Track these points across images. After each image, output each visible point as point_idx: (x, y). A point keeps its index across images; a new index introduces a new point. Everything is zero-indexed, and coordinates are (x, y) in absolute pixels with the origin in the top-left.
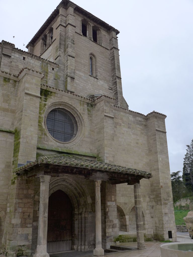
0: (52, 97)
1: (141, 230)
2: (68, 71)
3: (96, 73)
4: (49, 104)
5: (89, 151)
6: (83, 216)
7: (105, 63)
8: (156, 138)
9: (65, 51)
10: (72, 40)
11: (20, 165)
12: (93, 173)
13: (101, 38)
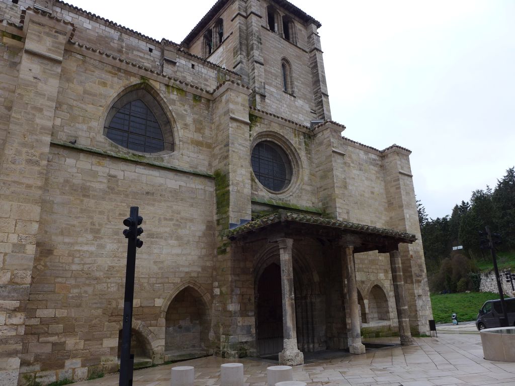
0: (258, 124)
1: (405, 318)
2: (256, 85)
3: (292, 88)
4: (255, 134)
5: (311, 205)
6: (308, 300)
7: (304, 72)
8: (399, 184)
9: (248, 54)
10: (258, 37)
11: (232, 225)
12: (343, 236)
13: (295, 34)
